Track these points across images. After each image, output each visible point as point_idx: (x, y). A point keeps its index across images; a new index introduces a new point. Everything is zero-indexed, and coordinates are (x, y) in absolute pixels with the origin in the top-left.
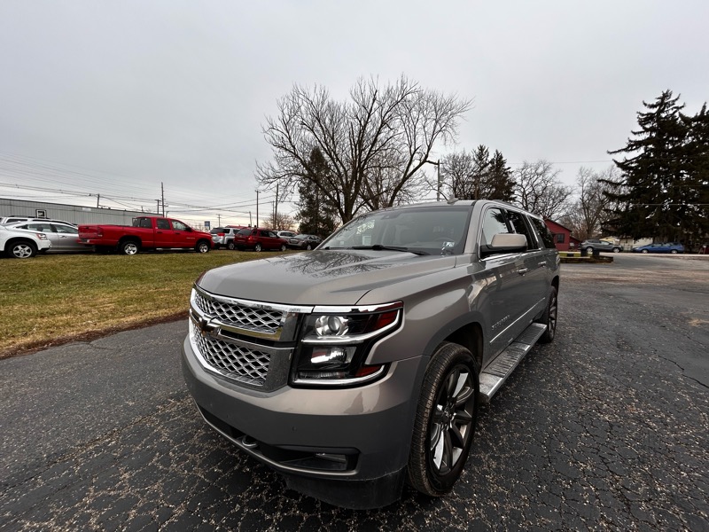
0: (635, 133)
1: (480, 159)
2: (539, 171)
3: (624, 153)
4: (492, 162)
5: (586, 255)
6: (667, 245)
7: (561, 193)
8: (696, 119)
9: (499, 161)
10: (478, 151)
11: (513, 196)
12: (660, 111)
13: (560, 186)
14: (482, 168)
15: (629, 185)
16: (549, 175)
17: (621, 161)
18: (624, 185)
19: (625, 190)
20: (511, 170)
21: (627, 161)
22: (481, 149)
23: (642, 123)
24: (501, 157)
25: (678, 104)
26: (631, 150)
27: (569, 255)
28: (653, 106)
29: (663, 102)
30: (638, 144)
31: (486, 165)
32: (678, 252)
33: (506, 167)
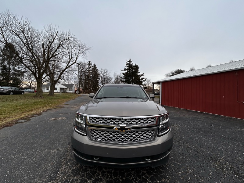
0: (125, 67)
1: (89, 65)
2: (105, 71)
4: (93, 66)
7: (110, 78)
8: (134, 66)
9: (95, 67)
10: (88, 62)
11: (99, 78)
12: (129, 63)
13: (110, 77)
14: (90, 68)
16: (107, 73)
17: (123, 73)
18: (124, 78)
19: (124, 80)
20: (98, 70)
22: (90, 62)
23: (127, 65)
24: (96, 66)
25: (132, 62)
26: (125, 70)
28: (128, 62)
29: (130, 61)
31: (91, 67)
33: (97, 69)
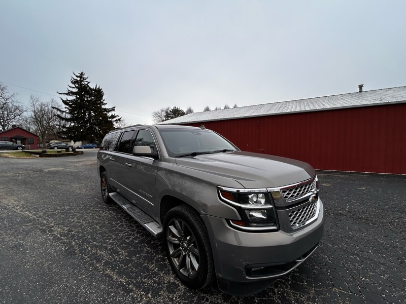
0: (70, 87)
3: (66, 95)
5: (69, 151)
6: (91, 145)
8: (94, 90)
12: (81, 81)
15: (70, 113)
18: (67, 113)
19: (68, 116)
21: (68, 100)
23: (74, 83)
26: (70, 95)
27: (58, 152)
28: (77, 77)
29: (81, 77)
30: (73, 93)
32: (96, 148)
